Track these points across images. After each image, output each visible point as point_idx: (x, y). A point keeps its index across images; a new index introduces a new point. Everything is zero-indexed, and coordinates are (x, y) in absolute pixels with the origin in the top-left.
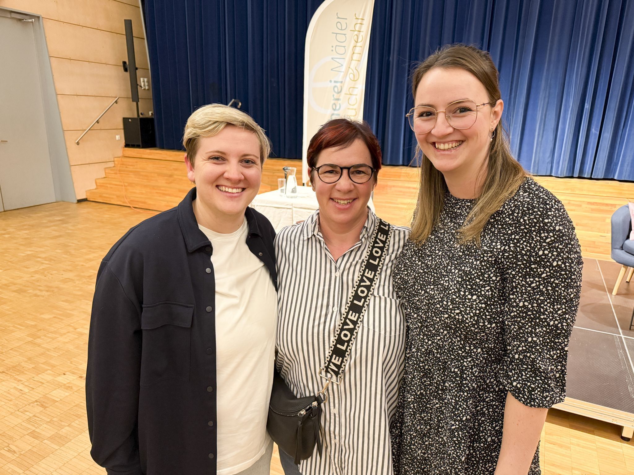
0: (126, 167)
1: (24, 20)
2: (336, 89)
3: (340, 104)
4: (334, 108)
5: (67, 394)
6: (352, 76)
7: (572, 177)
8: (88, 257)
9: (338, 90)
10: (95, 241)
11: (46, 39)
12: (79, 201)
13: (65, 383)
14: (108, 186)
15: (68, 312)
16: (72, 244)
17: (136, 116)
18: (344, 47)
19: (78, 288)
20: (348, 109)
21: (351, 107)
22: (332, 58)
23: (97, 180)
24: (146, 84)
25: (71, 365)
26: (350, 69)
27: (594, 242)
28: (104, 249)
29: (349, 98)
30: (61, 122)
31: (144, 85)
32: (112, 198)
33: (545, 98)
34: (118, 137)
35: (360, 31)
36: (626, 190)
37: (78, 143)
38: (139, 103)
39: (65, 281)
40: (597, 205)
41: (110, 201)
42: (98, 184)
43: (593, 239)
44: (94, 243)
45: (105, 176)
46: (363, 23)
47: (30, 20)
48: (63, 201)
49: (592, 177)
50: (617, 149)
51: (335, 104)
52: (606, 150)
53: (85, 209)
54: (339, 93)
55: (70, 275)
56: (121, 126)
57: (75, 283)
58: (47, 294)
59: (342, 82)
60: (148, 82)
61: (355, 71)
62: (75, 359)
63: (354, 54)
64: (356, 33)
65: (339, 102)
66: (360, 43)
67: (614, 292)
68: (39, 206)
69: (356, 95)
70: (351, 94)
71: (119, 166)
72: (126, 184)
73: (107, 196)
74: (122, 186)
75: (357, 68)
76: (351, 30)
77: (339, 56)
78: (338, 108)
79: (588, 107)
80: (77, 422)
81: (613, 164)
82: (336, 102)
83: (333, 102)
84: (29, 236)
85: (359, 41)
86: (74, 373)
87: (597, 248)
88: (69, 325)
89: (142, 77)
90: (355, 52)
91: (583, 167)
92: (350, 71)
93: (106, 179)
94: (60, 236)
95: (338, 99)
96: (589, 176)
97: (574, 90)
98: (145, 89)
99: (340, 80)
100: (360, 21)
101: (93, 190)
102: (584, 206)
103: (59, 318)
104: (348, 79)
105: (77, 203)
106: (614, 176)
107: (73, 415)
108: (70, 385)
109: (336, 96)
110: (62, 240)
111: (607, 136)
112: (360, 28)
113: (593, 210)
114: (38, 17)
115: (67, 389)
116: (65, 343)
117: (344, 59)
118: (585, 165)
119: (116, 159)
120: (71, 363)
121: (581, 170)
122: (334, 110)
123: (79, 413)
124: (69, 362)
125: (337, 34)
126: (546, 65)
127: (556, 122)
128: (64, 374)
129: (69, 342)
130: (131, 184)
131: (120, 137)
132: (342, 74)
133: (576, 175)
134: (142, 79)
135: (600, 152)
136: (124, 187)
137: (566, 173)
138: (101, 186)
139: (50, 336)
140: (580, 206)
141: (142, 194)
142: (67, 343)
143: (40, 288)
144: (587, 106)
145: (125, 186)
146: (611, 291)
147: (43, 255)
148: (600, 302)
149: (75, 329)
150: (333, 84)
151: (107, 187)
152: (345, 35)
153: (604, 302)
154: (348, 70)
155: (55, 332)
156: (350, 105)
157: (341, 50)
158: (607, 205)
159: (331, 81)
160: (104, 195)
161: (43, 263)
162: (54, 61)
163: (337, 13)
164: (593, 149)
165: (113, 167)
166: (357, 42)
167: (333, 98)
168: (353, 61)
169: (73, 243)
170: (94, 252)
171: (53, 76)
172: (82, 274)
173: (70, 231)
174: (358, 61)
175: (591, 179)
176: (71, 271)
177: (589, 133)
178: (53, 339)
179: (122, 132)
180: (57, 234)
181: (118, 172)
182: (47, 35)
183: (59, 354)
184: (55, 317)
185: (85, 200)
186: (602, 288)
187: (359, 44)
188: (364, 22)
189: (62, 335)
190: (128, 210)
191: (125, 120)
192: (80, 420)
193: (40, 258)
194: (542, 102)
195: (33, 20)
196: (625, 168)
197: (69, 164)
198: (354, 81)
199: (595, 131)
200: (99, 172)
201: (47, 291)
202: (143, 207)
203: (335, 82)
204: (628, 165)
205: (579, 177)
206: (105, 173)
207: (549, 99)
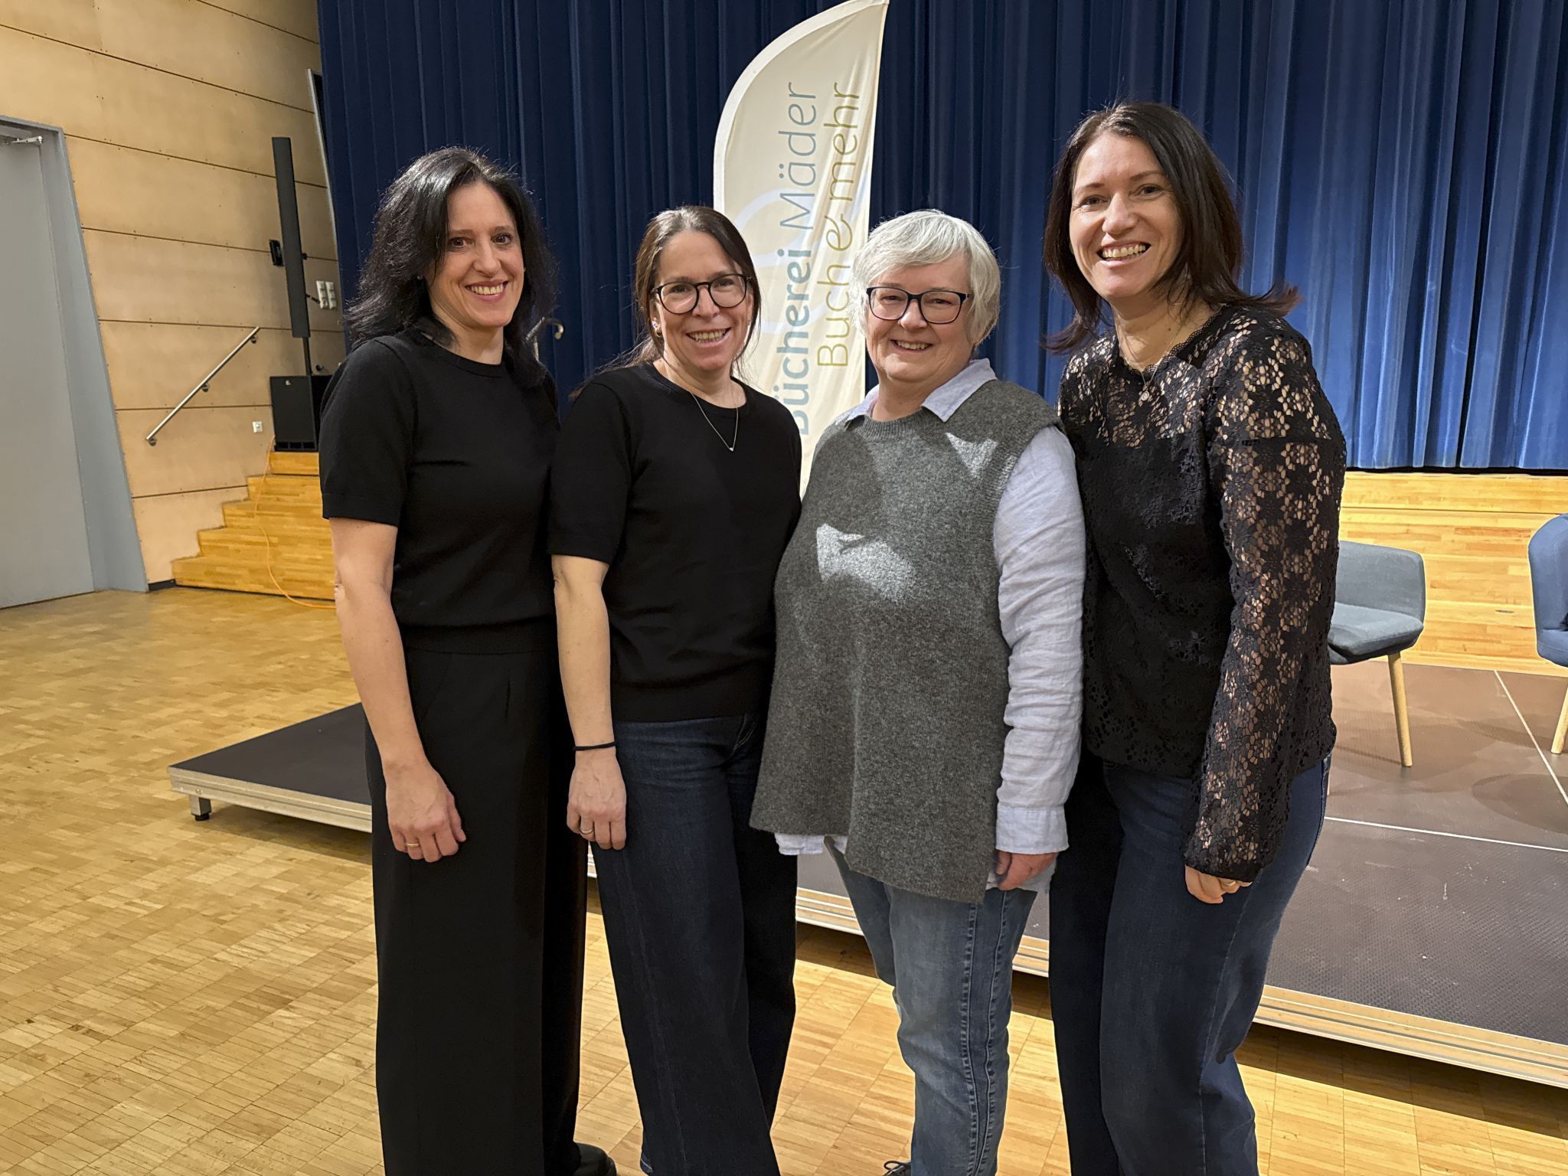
0: (278, 499)
1: (18, 141)
2: (795, 272)
3: (806, 308)
4: (793, 318)
5: (26, 1077)
6: (833, 238)
7: (1409, 469)
8: (153, 716)
9: (800, 274)
10: (176, 678)
11: (72, 187)
12: (155, 587)
13: (26, 1046)
14: (231, 546)
15: (74, 854)
16: (116, 688)
17: (303, 373)
18: (811, 165)
19: (111, 794)
20: (828, 319)
21: (835, 315)
22: (782, 195)
23: (201, 533)
24: (330, 295)
25: (55, 995)
26: (828, 221)
27: (1484, 627)
28: (199, 696)
29: (830, 293)
30: (110, 389)
31: (326, 298)
32: (239, 576)
33: (1322, 273)
34: (256, 426)
35: (849, 127)
36: (1551, 494)
37: (152, 442)
38: (310, 339)
39: (80, 777)
40: (1482, 534)
41: (234, 584)
42: (203, 543)
43: (1480, 619)
44: (174, 682)
45: (223, 524)
46: (856, 106)
47: (32, 140)
48: (113, 589)
49: (1461, 466)
50: (1517, 393)
51: (792, 308)
52: (1490, 395)
53: (166, 606)
54: (804, 279)
55: (98, 762)
56: (266, 398)
57: (107, 781)
58: (25, 810)
59: (808, 254)
60: (334, 290)
61: (840, 224)
62: (67, 979)
63: (838, 184)
64: (839, 130)
65: (805, 303)
66: (851, 155)
67: (1556, 748)
68: (49, 603)
69: (847, 284)
70: (832, 283)
71: (259, 496)
72: (275, 540)
73: (225, 570)
74: (264, 544)
75: (844, 219)
76: (825, 125)
77: (799, 190)
78: (801, 316)
79: (1434, 288)
80: (39, 1157)
81: (1510, 430)
82: (796, 303)
83: (788, 303)
84: (8, 673)
85: (847, 151)
86: (56, 1017)
87: (1492, 641)
88: (70, 889)
89: (320, 280)
90: (839, 179)
91: (1436, 443)
92: (829, 225)
93: (225, 530)
94: (90, 670)
95: (801, 297)
96: (1453, 465)
97: (1397, 248)
98: (326, 308)
99: (804, 248)
100: (846, 101)
101: (192, 557)
102: (1446, 537)
103: (46, 872)
104: (824, 244)
105: (147, 593)
106: (1516, 462)
107: (33, 1137)
108: (41, 1052)
109: (795, 287)
110: (92, 679)
111: (1490, 359)
112: (849, 117)
113: (1471, 547)
114: (55, 133)
115: (28, 1063)
116: (49, 936)
117: (813, 195)
118: (1440, 438)
119: (251, 480)
120: (56, 991)
121: (1431, 450)
122: (793, 323)
123: (49, 1132)
124: (50, 986)
125: (791, 134)
126: (1320, 191)
127: (1357, 330)
128: (29, 1021)
129: (61, 932)
130: (287, 540)
131: (261, 425)
132: (809, 232)
133: (1419, 462)
134: (319, 285)
135: (1474, 401)
136: (268, 548)
137: (1393, 458)
138: (212, 548)
139: (10, 918)
140: (1438, 538)
141: (315, 562)
142: (54, 935)
143: (11, 796)
144: (1432, 287)
145: (271, 544)
146: (1546, 745)
147: (34, 717)
148: (1525, 772)
149: (85, 898)
150: (788, 259)
151: (227, 548)
152: (811, 135)
153: (1533, 771)
154: (824, 223)
155: (26, 909)
156: (833, 309)
157: (805, 175)
158: (1507, 531)
159: (781, 253)
160: (218, 569)
161: (30, 736)
162: (92, 240)
163: (790, 84)
164: (1456, 396)
165: (245, 500)
166: (843, 153)
167: (788, 294)
168: (834, 201)
169: (120, 685)
170: (170, 705)
171: (89, 275)
172: (131, 758)
173: (117, 658)
174: (848, 199)
175: (1456, 470)
176: (101, 752)
177: (1444, 354)
178: (18, 926)
179: (269, 412)
180: (80, 664)
181: (256, 511)
182: (75, 177)
183: (25, 967)
184: (34, 869)
185: (170, 584)
186: (1520, 738)
187: (847, 159)
188: (859, 103)
189: (43, 915)
190: (278, 604)
191: (275, 382)
192: (48, 1150)
193: (26, 722)
194: (1317, 285)
195: (40, 138)
196: (1543, 437)
197: (129, 492)
198: (839, 249)
199: (1457, 349)
200: (207, 514)
201: (27, 804)
202: (314, 596)
203: (792, 253)
204: (1550, 429)
205: (1427, 469)
206: (224, 515)
207: (1333, 275)
